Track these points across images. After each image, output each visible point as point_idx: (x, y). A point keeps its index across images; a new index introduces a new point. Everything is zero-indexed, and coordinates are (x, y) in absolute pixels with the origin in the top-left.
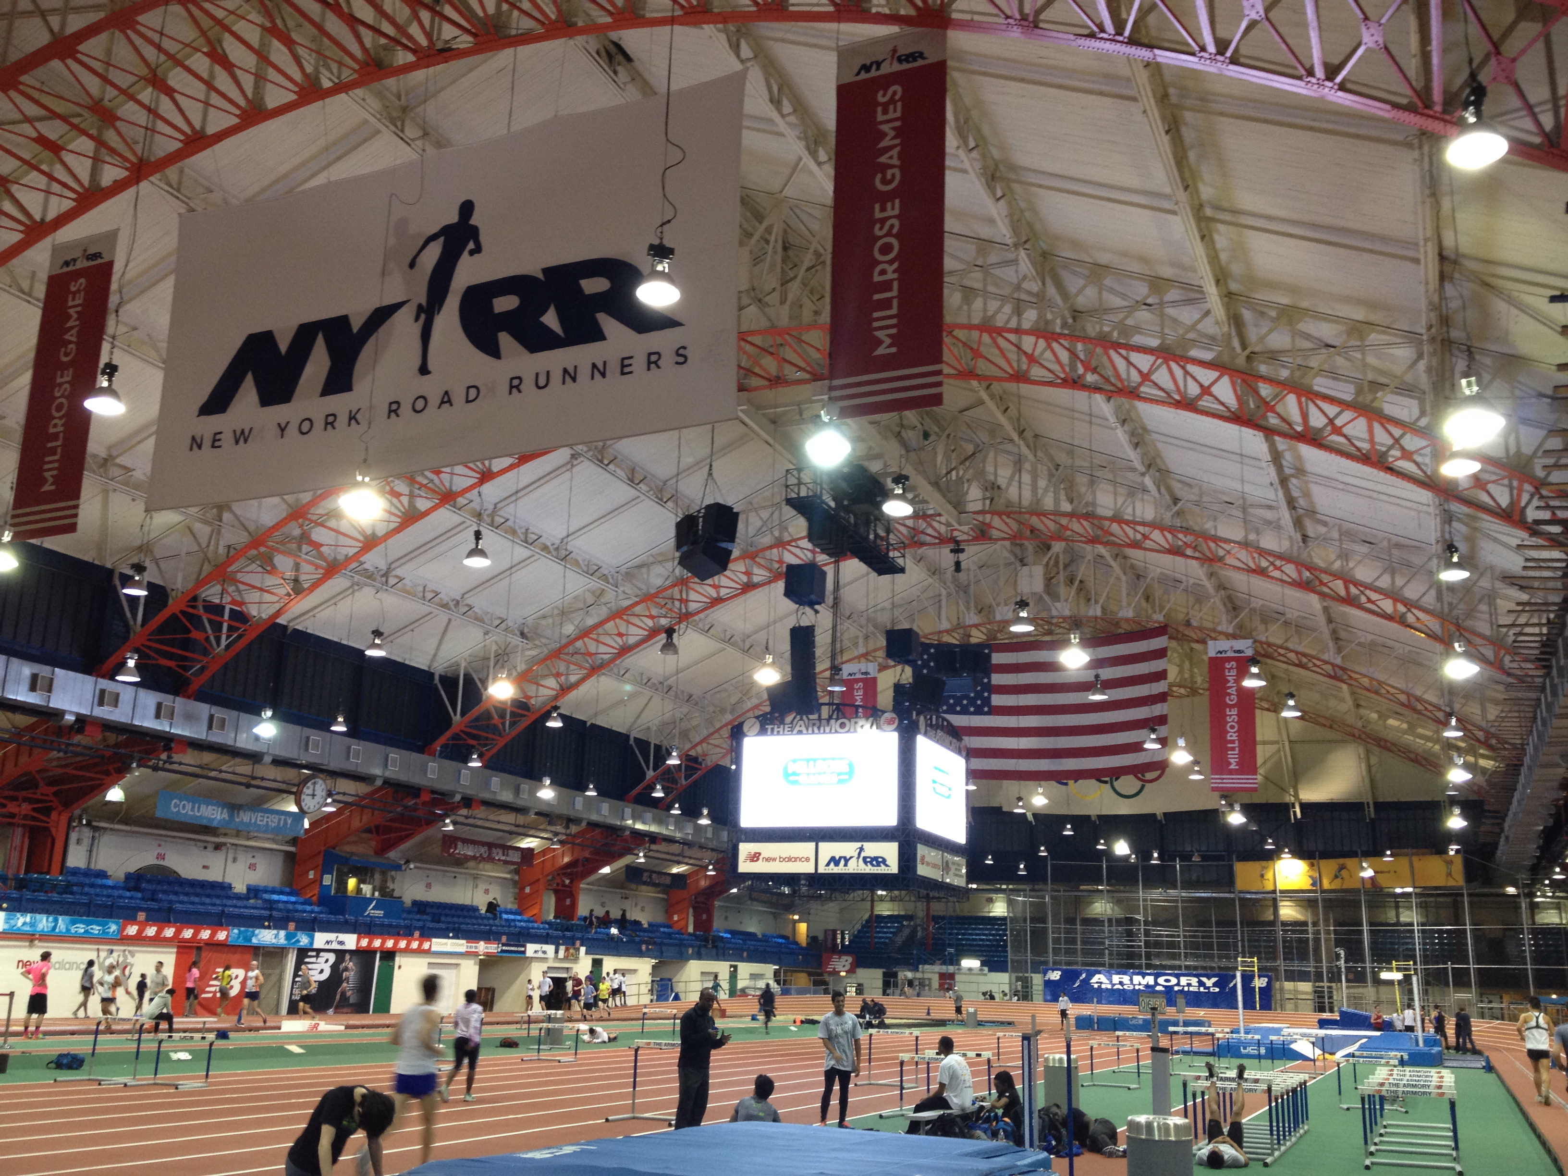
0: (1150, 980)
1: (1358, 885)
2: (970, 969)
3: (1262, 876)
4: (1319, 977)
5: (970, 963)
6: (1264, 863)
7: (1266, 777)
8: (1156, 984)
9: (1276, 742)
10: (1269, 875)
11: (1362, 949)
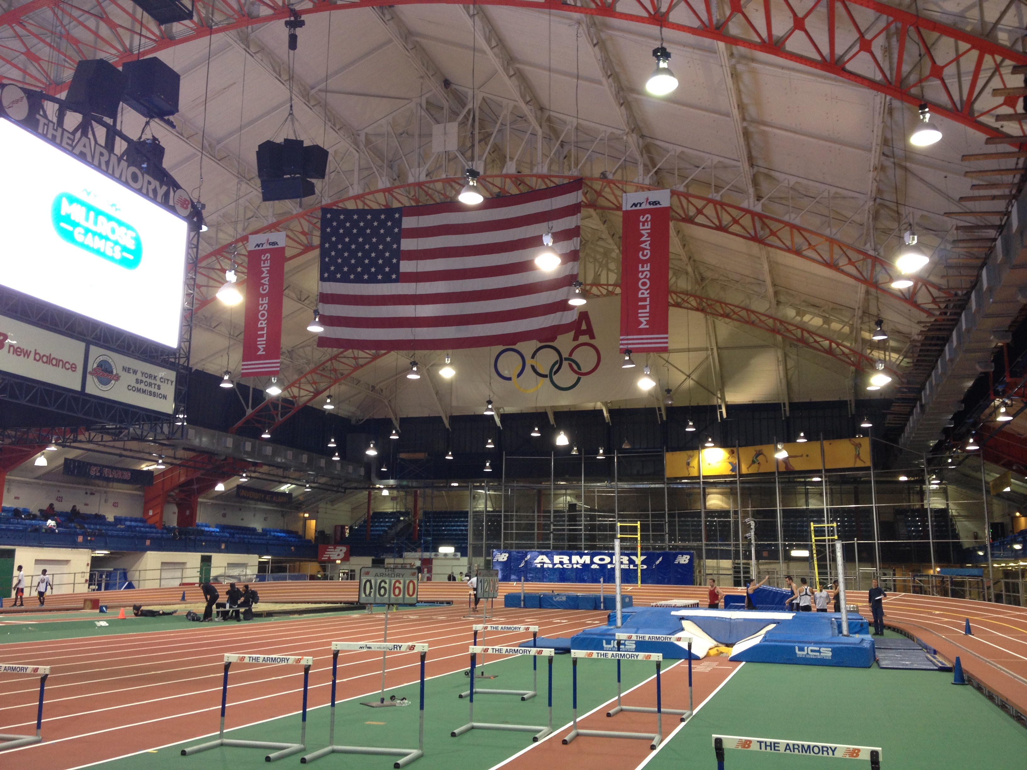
0: (587, 559)
1: (774, 469)
2: (446, 555)
3: (688, 464)
4: (737, 557)
5: (447, 550)
6: (690, 453)
7: (697, 382)
8: (592, 562)
9: (707, 349)
10: (694, 463)
11: (776, 531)
